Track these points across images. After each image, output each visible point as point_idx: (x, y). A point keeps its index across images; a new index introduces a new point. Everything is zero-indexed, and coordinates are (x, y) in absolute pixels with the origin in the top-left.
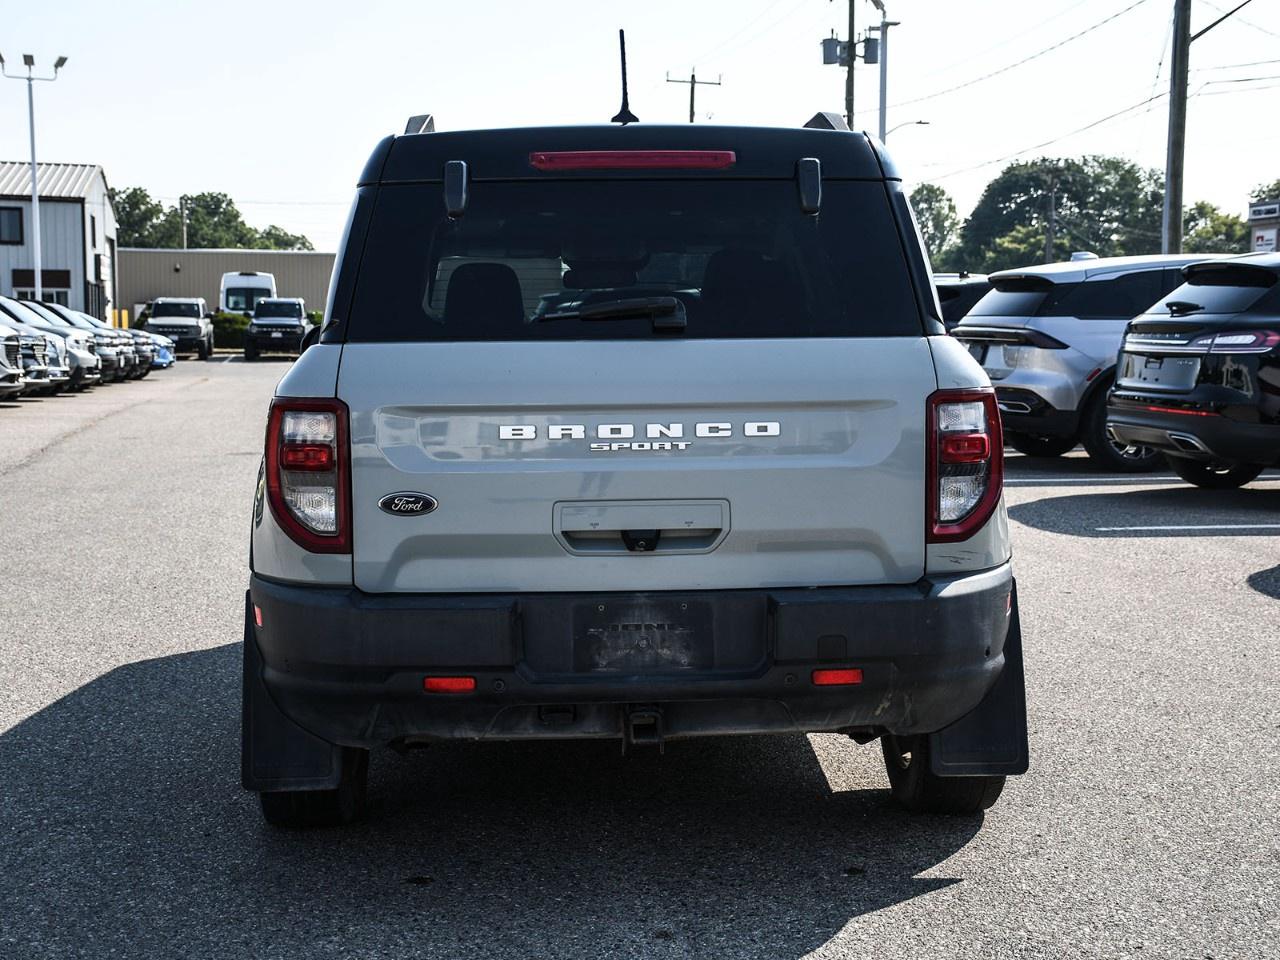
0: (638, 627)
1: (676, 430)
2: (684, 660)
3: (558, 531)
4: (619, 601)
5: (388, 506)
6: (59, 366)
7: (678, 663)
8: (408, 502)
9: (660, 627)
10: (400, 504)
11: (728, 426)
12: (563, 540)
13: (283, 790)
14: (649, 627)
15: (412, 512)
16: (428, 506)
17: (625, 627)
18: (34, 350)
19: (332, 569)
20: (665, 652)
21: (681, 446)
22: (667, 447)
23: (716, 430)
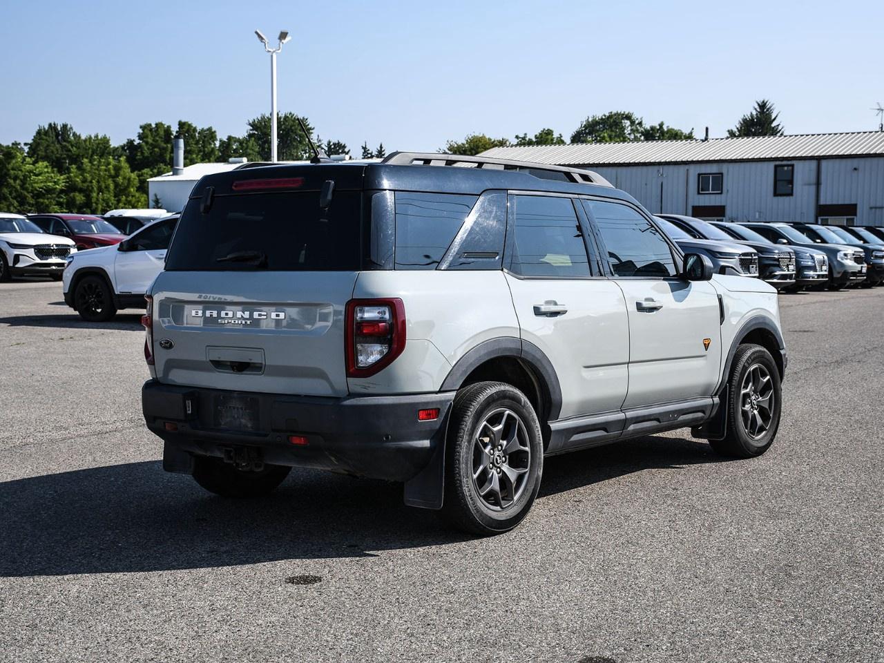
1: (247, 315)
2: (249, 425)
3: (208, 360)
4: (228, 395)
5: (161, 344)
6: (816, 271)
7: (247, 426)
8: (166, 343)
9: (242, 409)
10: (164, 344)
11: (265, 314)
12: (210, 362)
14: (238, 408)
15: (167, 348)
16: (171, 345)
17: (230, 407)
18: (779, 261)
20: (243, 421)
21: (248, 322)
22: (244, 322)
23: (260, 315)
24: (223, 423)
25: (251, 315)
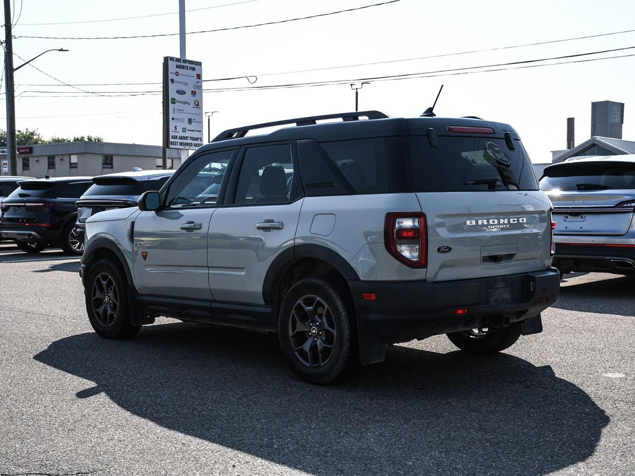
0: (499, 288)
1: (506, 221)
3: (481, 256)
4: (494, 278)
5: (439, 249)
7: (508, 299)
8: (445, 248)
9: (504, 287)
10: (443, 249)
11: (517, 219)
12: (482, 259)
13: (372, 362)
15: (445, 252)
16: (450, 249)
17: (496, 288)
19: (419, 274)
20: (505, 296)
21: (508, 226)
22: (505, 226)
23: (514, 221)
24: (492, 301)
25: (509, 221)
